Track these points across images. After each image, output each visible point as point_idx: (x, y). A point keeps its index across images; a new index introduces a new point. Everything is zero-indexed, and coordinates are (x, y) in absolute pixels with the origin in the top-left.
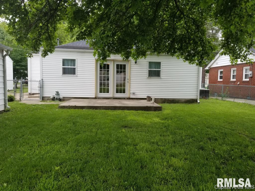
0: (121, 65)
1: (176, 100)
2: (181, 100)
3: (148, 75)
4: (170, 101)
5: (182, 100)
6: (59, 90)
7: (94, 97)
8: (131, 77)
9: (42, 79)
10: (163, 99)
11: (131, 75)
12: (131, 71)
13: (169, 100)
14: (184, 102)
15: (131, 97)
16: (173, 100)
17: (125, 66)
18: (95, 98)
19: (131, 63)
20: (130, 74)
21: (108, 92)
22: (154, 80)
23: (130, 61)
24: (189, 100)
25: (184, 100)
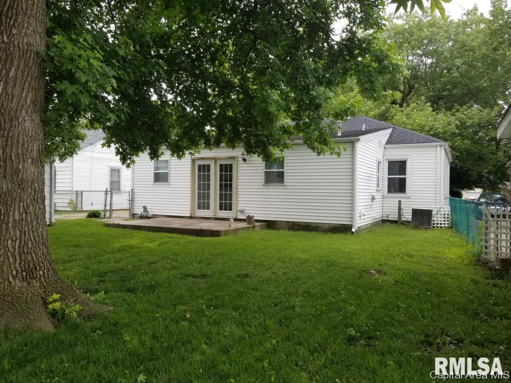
0: (226, 165)
1: (313, 225)
2: (321, 225)
3: (263, 181)
4: (301, 226)
5: (323, 225)
6: (146, 205)
7: (189, 215)
8: (239, 184)
9: (132, 190)
10: (290, 223)
11: (239, 181)
12: (239, 175)
13: (299, 225)
14: (328, 229)
15: (239, 217)
16: (307, 226)
17: (231, 165)
18: (191, 217)
19: (238, 161)
20: (238, 179)
21: (208, 209)
22: (274, 190)
23: (236, 158)
24: (337, 226)
25: (327, 226)
